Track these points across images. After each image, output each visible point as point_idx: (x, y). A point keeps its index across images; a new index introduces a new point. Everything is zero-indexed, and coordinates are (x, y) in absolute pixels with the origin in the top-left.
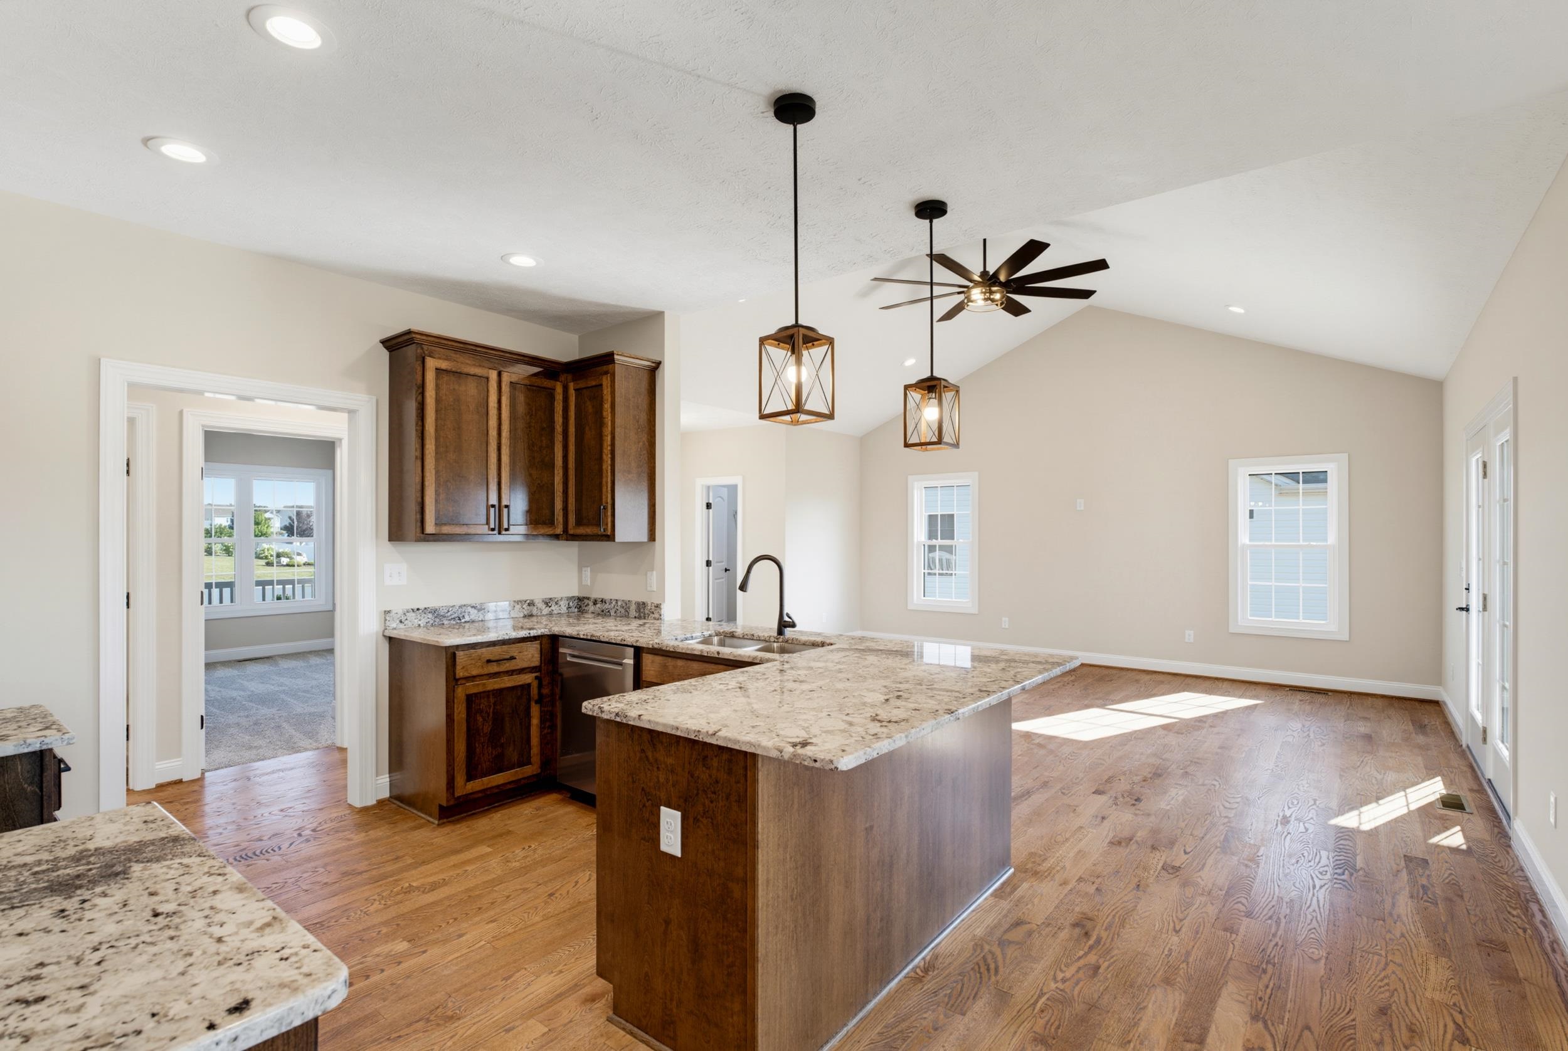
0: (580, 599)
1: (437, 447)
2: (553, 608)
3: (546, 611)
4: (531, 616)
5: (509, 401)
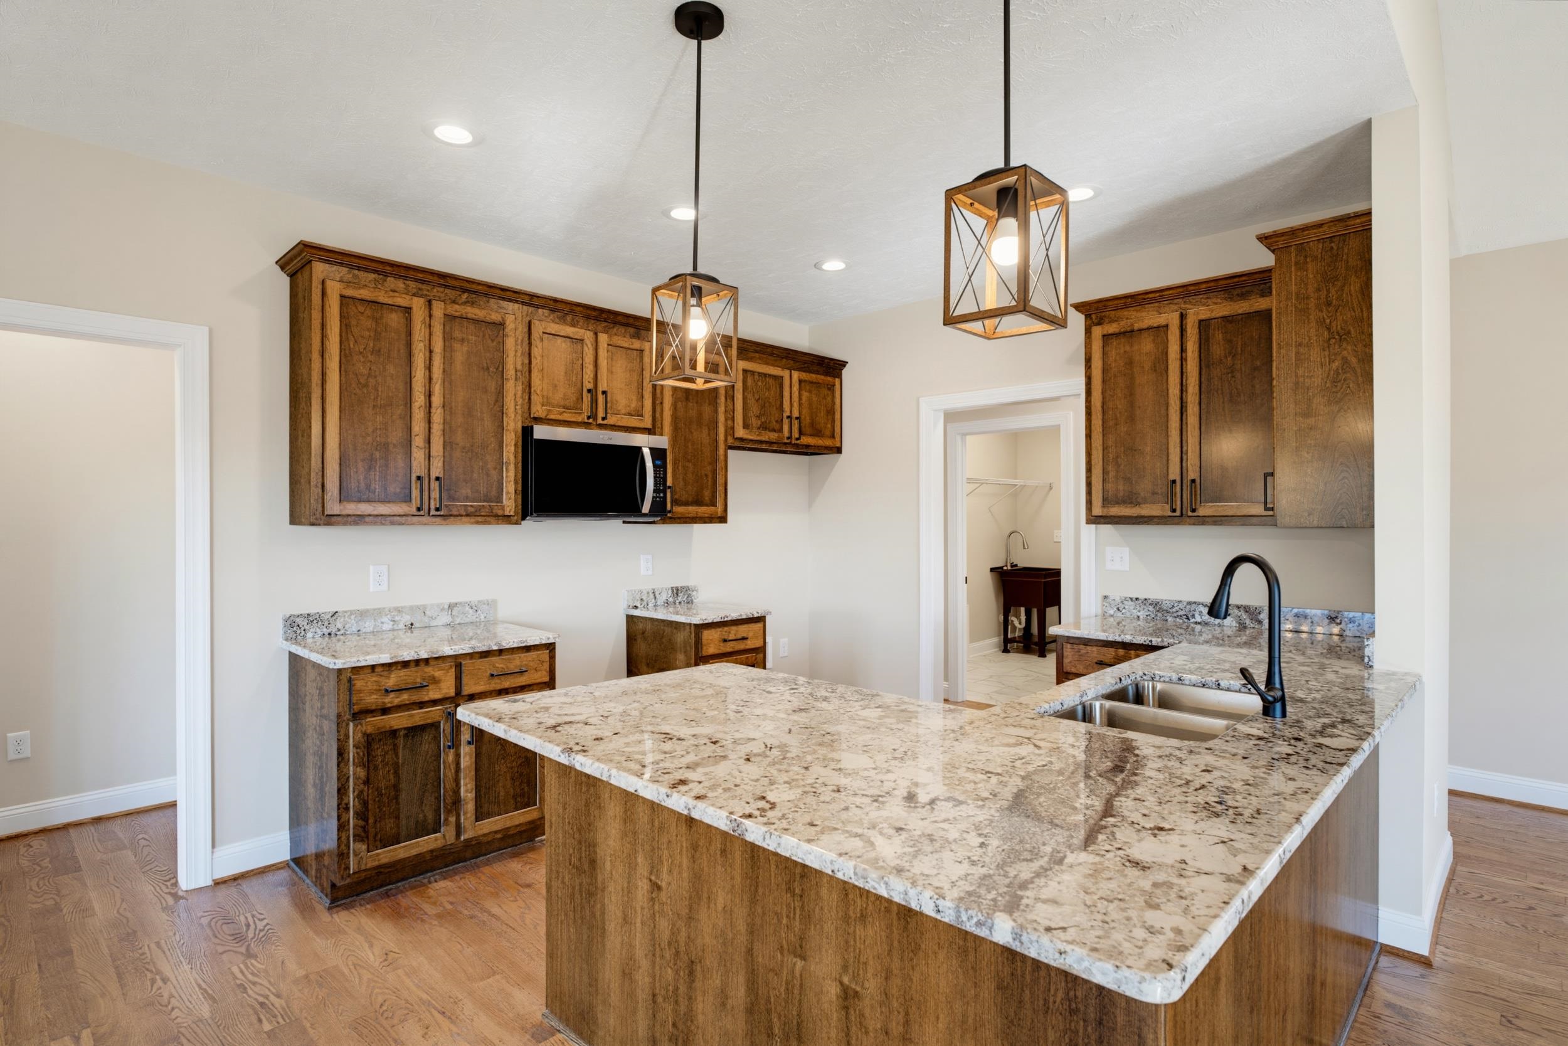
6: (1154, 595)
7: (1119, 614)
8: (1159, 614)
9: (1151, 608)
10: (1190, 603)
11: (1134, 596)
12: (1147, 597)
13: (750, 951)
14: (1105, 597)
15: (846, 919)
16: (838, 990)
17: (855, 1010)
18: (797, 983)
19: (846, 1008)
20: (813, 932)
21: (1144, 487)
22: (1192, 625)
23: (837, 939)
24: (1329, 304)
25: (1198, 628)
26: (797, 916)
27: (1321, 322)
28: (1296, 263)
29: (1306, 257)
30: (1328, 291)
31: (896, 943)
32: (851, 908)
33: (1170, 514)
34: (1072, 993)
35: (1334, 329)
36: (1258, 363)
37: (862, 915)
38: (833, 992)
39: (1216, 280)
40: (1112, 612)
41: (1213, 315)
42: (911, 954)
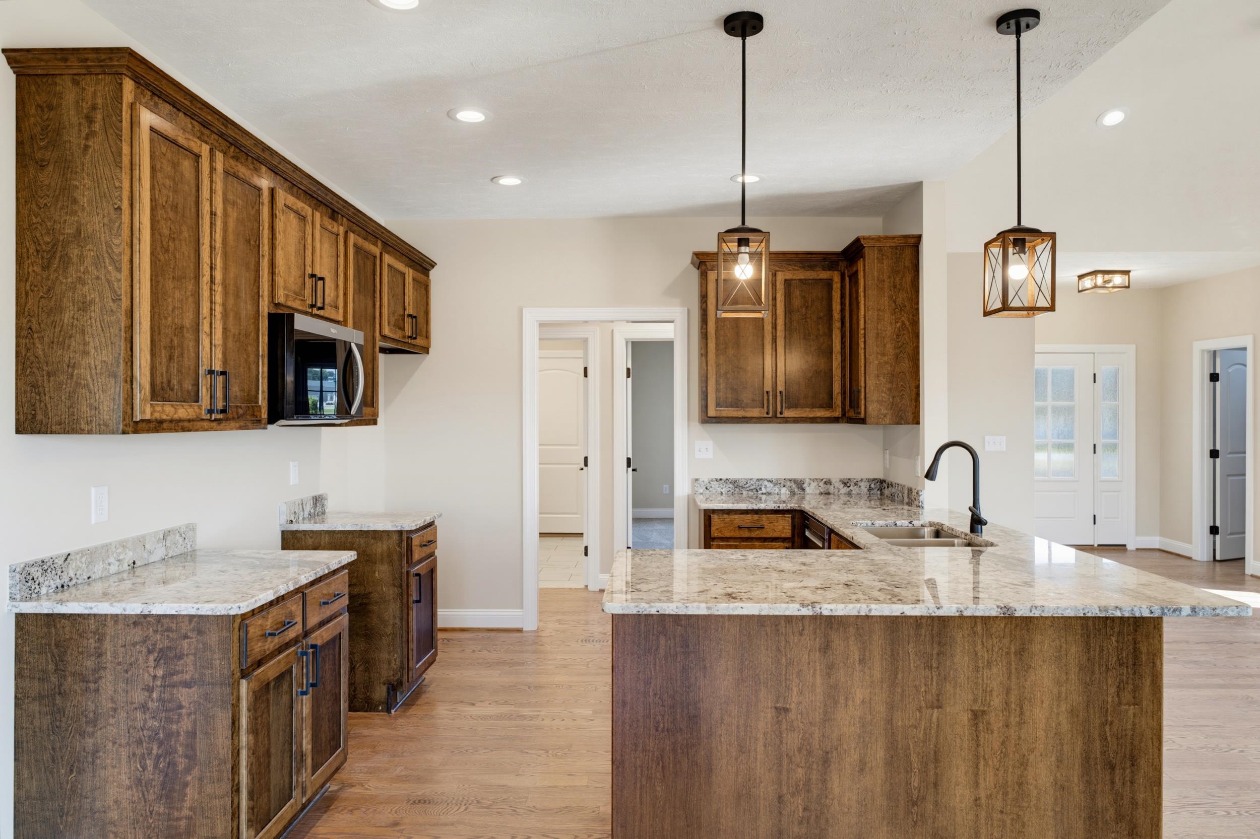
0: (882, 482)
1: (717, 345)
2: (851, 488)
3: (844, 490)
4: (828, 494)
5: (783, 297)
6: (733, 476)
7: (707, 492)
8: (737, 490)
9: (731, 486)
10: (758, 480)
11: (719, 478)
12: (728, 478)
13: (890, 721)
14: (697, 480)
15: (977, 669)
16: (970, 716)
17: (983, 723)
18: (934, 726)
19: (976, 725)
20: (949, 687)
21: (746, 397)
22: (760, 496)
23: (968, 683)
24: (895, 287)
25: (764, 497)
26: (934, 683)
27: (891, 297)
28: (877, 258)
29: (883, 255)
30: (895, 279)
31: (1013, 671)
32: (980, 662)
33: (765, 415)
34: (1120, 657)
35: (897, 303)
36: (821, 314)
37: (988, 663)
38: (966, 718)
39: (797, 254)
40: (701, 491)
41: (794, 277)
42: (1024, 673)
